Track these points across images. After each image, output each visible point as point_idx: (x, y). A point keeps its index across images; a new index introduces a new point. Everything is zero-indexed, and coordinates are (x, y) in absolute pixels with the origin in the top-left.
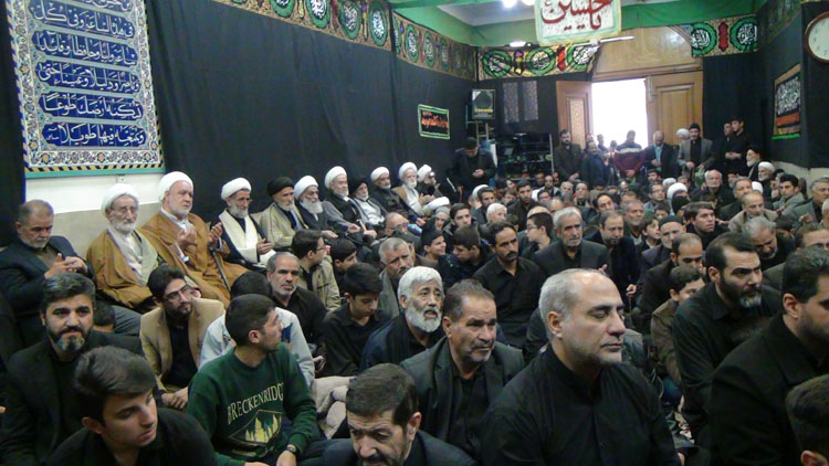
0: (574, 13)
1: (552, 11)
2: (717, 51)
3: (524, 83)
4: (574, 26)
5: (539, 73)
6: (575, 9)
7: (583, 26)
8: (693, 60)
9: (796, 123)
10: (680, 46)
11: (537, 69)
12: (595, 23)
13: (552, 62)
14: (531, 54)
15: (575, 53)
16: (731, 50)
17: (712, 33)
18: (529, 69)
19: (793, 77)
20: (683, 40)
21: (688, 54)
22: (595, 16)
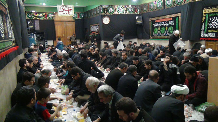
1: (61, 10)
2: (77, 18)
4: (65, 13)
6: (65, 10)
8: (73, 19)
11: (40, 18)
12: (69, 13)
13: (44, 17)
14: (39, 14)
16: (80, 18)
17: (76, 15)
18: (38, 18)
19: (96, 25)
22: (69, 12)
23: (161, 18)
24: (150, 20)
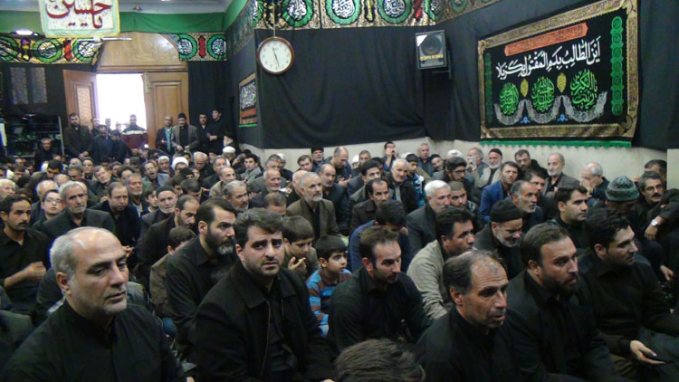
0: (77, 12)
1: (56, 7)
2: (197, 58)
3: (32, 69)
4: (78, 23)
5: (47, 61)
6: (78, 8)
7: (86, 25)
8: (180, 63)
9: (255, 116)
10: (170, 50)
11: (44, 57)
12: (97, 23)
13: (59, 52)
14: (39, 43)
15: (81, 47)
16: (208, 58)
17: (194, 43)
18: (37, 57)
19: (251, 82)
20: (171, 46)
21: (176, 57)
22: (96, 17)
23: (529, 30)
24: (480, 50)
